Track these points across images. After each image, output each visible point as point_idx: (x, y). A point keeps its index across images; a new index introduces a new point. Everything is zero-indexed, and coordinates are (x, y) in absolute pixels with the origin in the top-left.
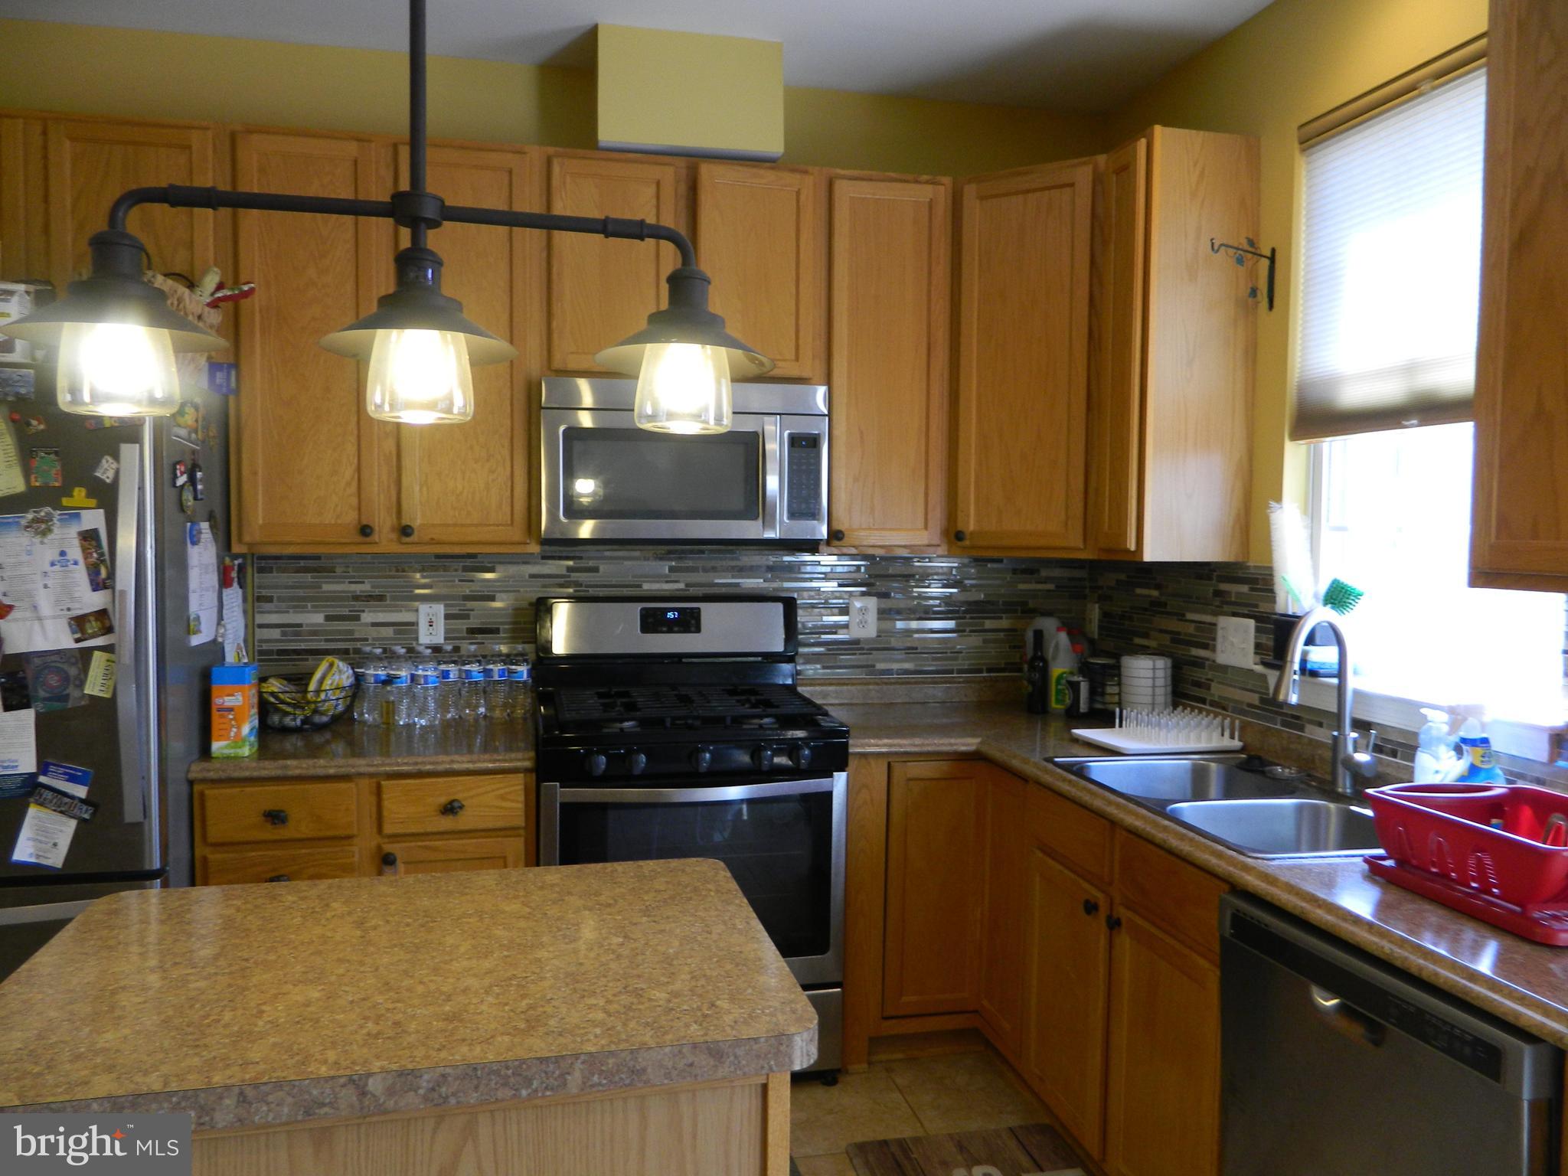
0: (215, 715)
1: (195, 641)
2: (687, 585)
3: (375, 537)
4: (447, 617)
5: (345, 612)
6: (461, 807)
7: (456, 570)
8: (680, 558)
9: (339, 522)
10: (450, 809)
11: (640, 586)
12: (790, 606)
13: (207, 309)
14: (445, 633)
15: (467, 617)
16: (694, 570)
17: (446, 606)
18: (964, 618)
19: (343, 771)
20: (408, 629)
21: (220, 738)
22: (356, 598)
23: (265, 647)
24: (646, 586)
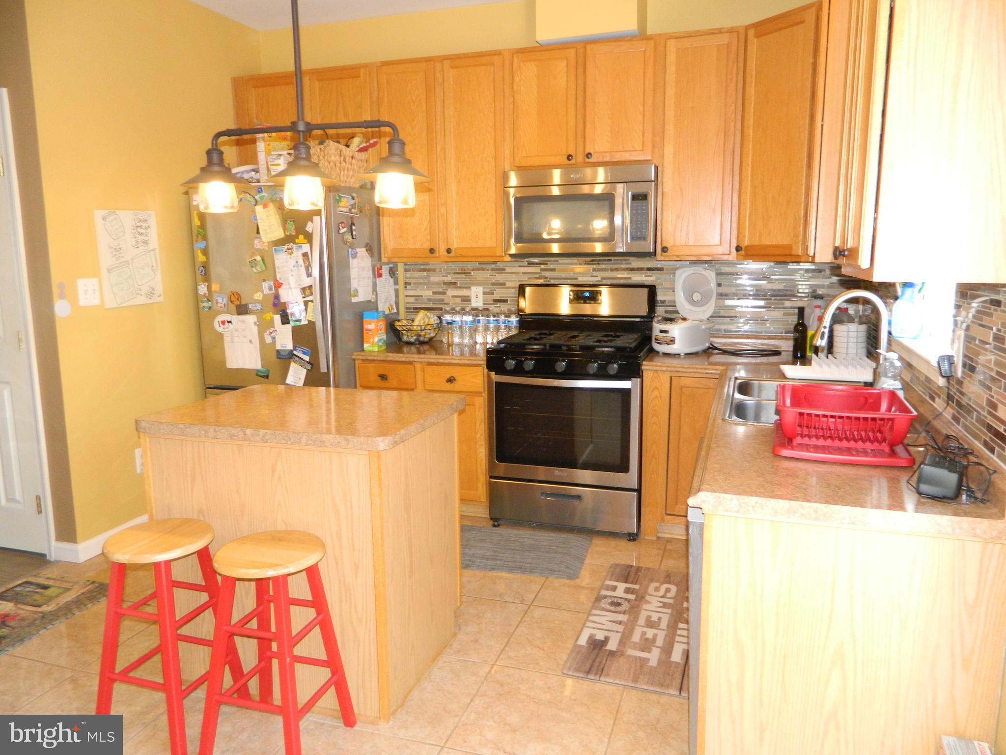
0: (365, 332)
1: (354, 300)
2: (602, 278)
3: (437, 254)
4: (484, 293)
5: (441, 290)
6: (455, 379)
7: (488, 270)
8: (599, 264)
9: (422, 247)
10: (451, 380)
11: (577, 279)
12: (652, 290)
13: (356, 153)
14: (483, 301)
15: (493, 294)
16: (605, 270)
17: (483, 288)
18: (771, 299)
19: (408, 360)
20: (467, 299)
21: (368, 342)
22: (445, 284)
23: (408, 306)
24: (580, 279)
